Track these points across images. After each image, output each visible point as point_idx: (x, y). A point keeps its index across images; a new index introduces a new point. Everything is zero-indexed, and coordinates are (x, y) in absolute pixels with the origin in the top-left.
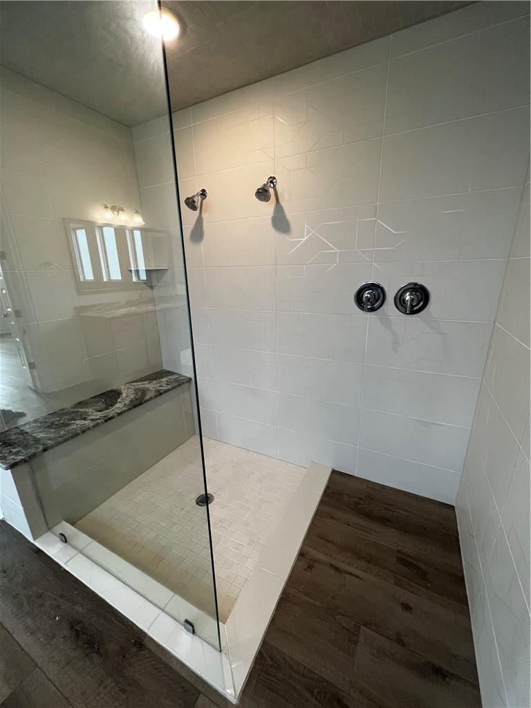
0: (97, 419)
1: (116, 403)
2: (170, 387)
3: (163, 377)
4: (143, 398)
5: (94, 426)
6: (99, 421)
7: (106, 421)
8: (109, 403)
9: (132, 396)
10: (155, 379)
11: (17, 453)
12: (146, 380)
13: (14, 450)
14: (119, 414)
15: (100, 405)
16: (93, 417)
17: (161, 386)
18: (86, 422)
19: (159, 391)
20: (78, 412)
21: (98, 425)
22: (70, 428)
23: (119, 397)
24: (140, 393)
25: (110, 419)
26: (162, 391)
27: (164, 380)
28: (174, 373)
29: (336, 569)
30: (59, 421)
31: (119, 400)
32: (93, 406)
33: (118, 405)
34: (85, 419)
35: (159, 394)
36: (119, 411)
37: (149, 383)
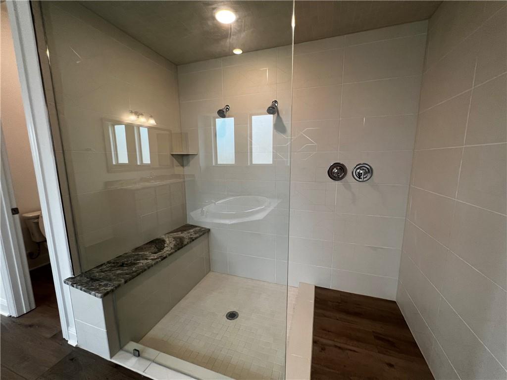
0: (156, 259)
1: (164, 247)
2: (197, 235)
3: (190, 229)
4: (183, 243)
5: (155, 264)
6: (157, 260)
7: (162, 260)
8: (159, 248)
9: (174, 242)
10: (185, 231)
11: (106, 285)
12: (178, 232)
13: (102, 284)
14: (170, 255)
15: (153, 249)
16: (152, 258)
17: (191, 235)
18: (148, 261)
19: (191, 238)
20: (138, 254)
21: (157, 262)
22: (138, 265)
23: (165, 244)
24: (178, 240)
25: (165, 258)
26: (194, 238)
27: (192, 231)
28: (196, 227)
29: (340, 348)
30: (127, 261)
31: (166, 245)
32: (149, 250)
33: (166, 249)
34: (146, 259)
35: (192, 240)
36: (170, 253)
37: (182, 233)
